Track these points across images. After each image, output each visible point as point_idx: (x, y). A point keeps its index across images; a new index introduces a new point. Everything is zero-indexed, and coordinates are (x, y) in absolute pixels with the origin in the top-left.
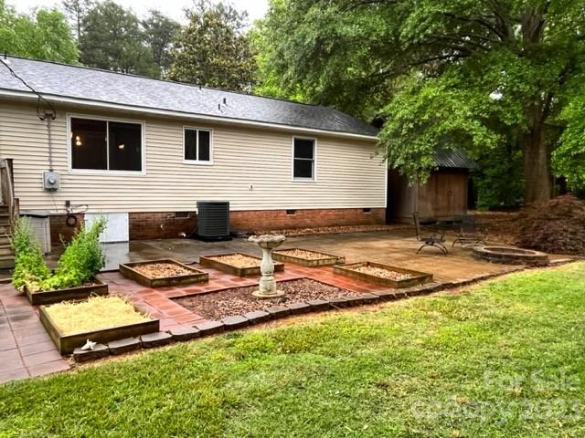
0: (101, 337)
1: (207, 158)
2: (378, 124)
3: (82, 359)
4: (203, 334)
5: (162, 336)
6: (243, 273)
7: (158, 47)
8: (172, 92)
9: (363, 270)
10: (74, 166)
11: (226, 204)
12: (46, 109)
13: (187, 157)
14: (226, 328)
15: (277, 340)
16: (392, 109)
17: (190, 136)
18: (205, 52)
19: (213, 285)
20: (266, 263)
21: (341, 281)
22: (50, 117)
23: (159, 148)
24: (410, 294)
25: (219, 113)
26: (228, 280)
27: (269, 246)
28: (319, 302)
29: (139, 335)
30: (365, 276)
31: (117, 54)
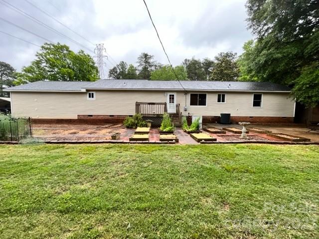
0: (205, 140)
1: (224, 102)
2: (292, 86)
3: (202, 143)
4: (227, 143)
5: (217, 141)
6: (236, 132)
7: (206, 69)
8: (215, 85)
9: (278, 135)
10: (191, 105)
11: (230, 114)
12: (185, 92)
13: (218, 102)
14: (233, 143)
15: (247, 146)
16: (298, 80)
17: (219, 96)
18: (222, 70)
19: (227, 134)
20: (244, 130)
21: (269, 137)
22: (186, 94)
23: (211, 100)
24: (298, 144)
25: (228, 89)
26: (231, 134)
27: (245, 125)
28: (261, 141)
29: (213, 141)
30: (279, 137)
31: (196, 74)
